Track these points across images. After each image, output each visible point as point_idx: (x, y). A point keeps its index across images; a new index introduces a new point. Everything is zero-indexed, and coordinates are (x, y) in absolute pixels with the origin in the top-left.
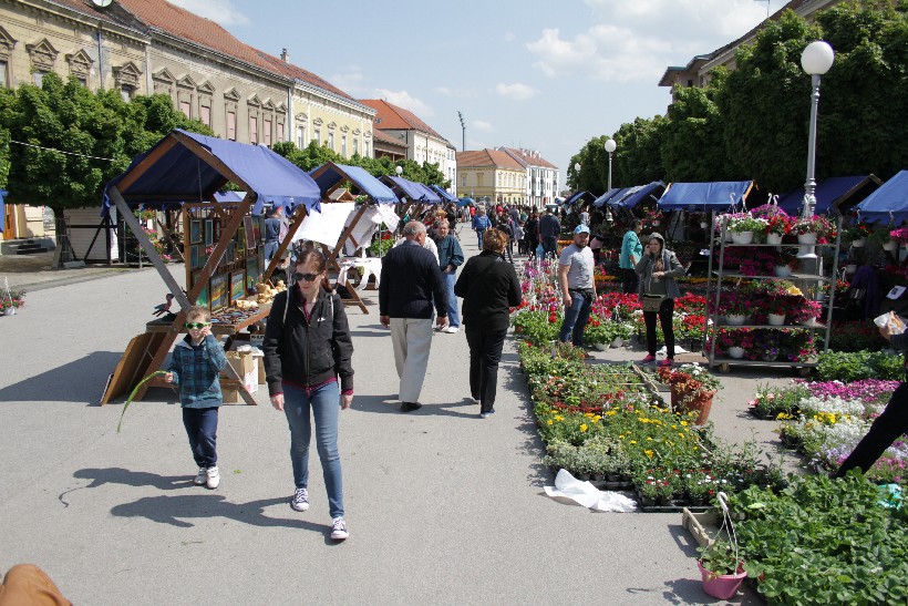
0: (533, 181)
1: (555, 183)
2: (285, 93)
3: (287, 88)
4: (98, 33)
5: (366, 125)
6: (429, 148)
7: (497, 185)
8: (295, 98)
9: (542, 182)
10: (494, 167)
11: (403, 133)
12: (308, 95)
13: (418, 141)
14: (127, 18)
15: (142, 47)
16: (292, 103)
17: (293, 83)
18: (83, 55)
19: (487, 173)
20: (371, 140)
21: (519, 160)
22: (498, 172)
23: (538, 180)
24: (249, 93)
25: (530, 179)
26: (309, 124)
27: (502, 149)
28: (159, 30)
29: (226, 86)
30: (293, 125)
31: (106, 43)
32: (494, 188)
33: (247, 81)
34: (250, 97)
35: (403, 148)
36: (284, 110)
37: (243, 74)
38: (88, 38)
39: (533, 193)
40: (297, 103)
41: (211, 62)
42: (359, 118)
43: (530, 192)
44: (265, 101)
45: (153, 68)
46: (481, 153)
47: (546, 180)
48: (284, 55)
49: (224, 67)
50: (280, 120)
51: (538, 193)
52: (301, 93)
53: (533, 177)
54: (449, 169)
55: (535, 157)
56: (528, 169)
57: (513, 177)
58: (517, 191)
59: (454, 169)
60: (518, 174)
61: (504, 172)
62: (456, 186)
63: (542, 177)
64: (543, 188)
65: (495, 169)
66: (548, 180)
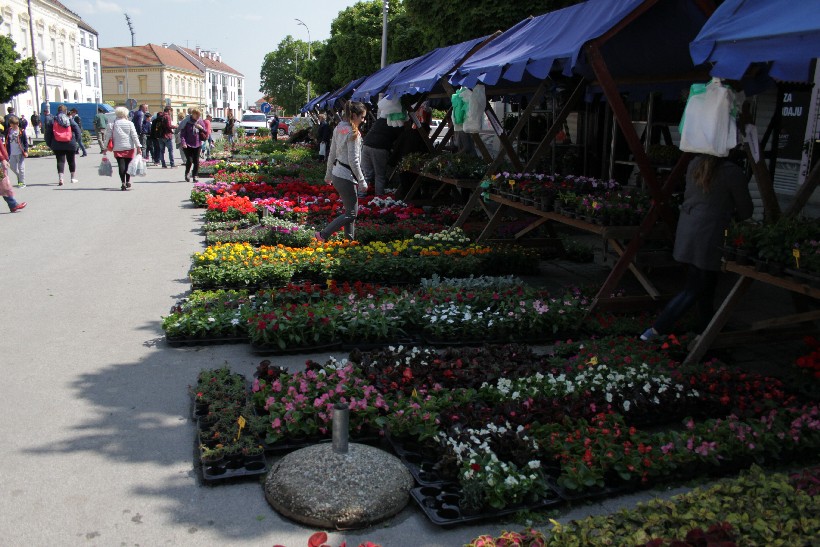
0: (214, 89)
1: (240, 92)
7: (166, 91)
9: (225, 90)
10: (161, 68)
19: (152, 75)
21: (196, 63)
22: (166, 74)
23: (219, 87)
25: (209, 86)
27: (173, 47)
32: (162, 95)
39: (214, 104)
43: (209, 102)
47: (230, 89)
51: (220, 104)
53: (214, 83)
54: (86, 62)
55: (215, 59)
56: (207, 74)
57: (187, 82)
58: (194, 100)
59: (95, 64)
60: (194, 78)
61: (175, 75)
62: (100, 89)
63: (224, 84)
64: (225, 98)
65: (162, 71)
66: (232, 89)
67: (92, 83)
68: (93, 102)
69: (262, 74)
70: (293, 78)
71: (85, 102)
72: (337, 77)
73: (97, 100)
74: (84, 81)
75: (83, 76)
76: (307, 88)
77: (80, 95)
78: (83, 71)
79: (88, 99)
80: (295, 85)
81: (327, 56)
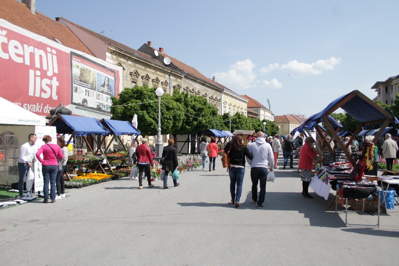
2: (220, 93)
3: (221, 92)
4: (170, 74)
5: (245, 106)
6: (265, 114)
8: (223, 95)
11: (256, 109)
12: (227, 94)
13: (262, 112)
14: (176, 68)
15: (181, 78)
16: (222, 97)
17: (223, 90)
18: (166, 82)
20: (246, 112)
24: (210, 94)
26: (227, 106)
28: (186, 72)
29: (204, 92)
30: (222, 106)
31: (172, 77)
33: (209, 89)
34: (210, 96)
35: (257, 115)
36: (220, 100)
37: (208, 87)
38: (167, 76)
40: (224, 98)
41: (200, 83)
42: (243, 103)
44: (214, 97)
45: (184, 85)
46: (283, 116)
48: (214, 79)
49: (203, 84)
50: (219, 104)
52: (225, 94)
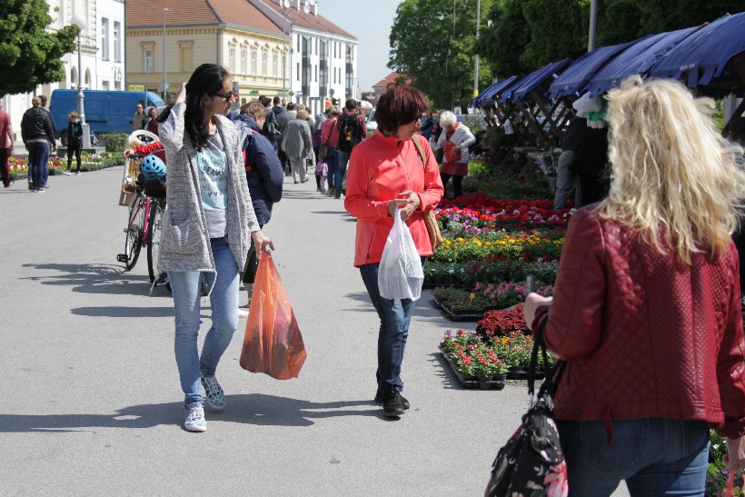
0: (306, 63)
1: (349, 69)
9: (323, 65)
19: (202, 40)
21: (276, 17)
22: (226, 38)
23: (315, 60)
25: (298, 57)
39: (305, 90)
43: (297, 87)
47: (332, 63)
51: (314, 91)
53: (305, 53)
54: (105, 21)
55: (307, 11)
56: (295, 36)
57: (259, 52)
58: (270, 84)
59: (116, 24)
60: (272, 45)
61: (241, 39)
62: (122, 66)
63: (323, 55)
64: (324, 79)
65: (219, 32)
66: (337, 63)
67: (112, 56)
68: (112, 88)
69: (393, 38)
70: (447, 45)
71: (101, 88)
72: (528, 53)
73: (117, 84)
74: (99, 54)
75: (99, 45)
76: (472, 63)
77: (93, 78)
78: (100, 37)
79: (105, 83)
80: (451, 58)
81: (512, 17)
